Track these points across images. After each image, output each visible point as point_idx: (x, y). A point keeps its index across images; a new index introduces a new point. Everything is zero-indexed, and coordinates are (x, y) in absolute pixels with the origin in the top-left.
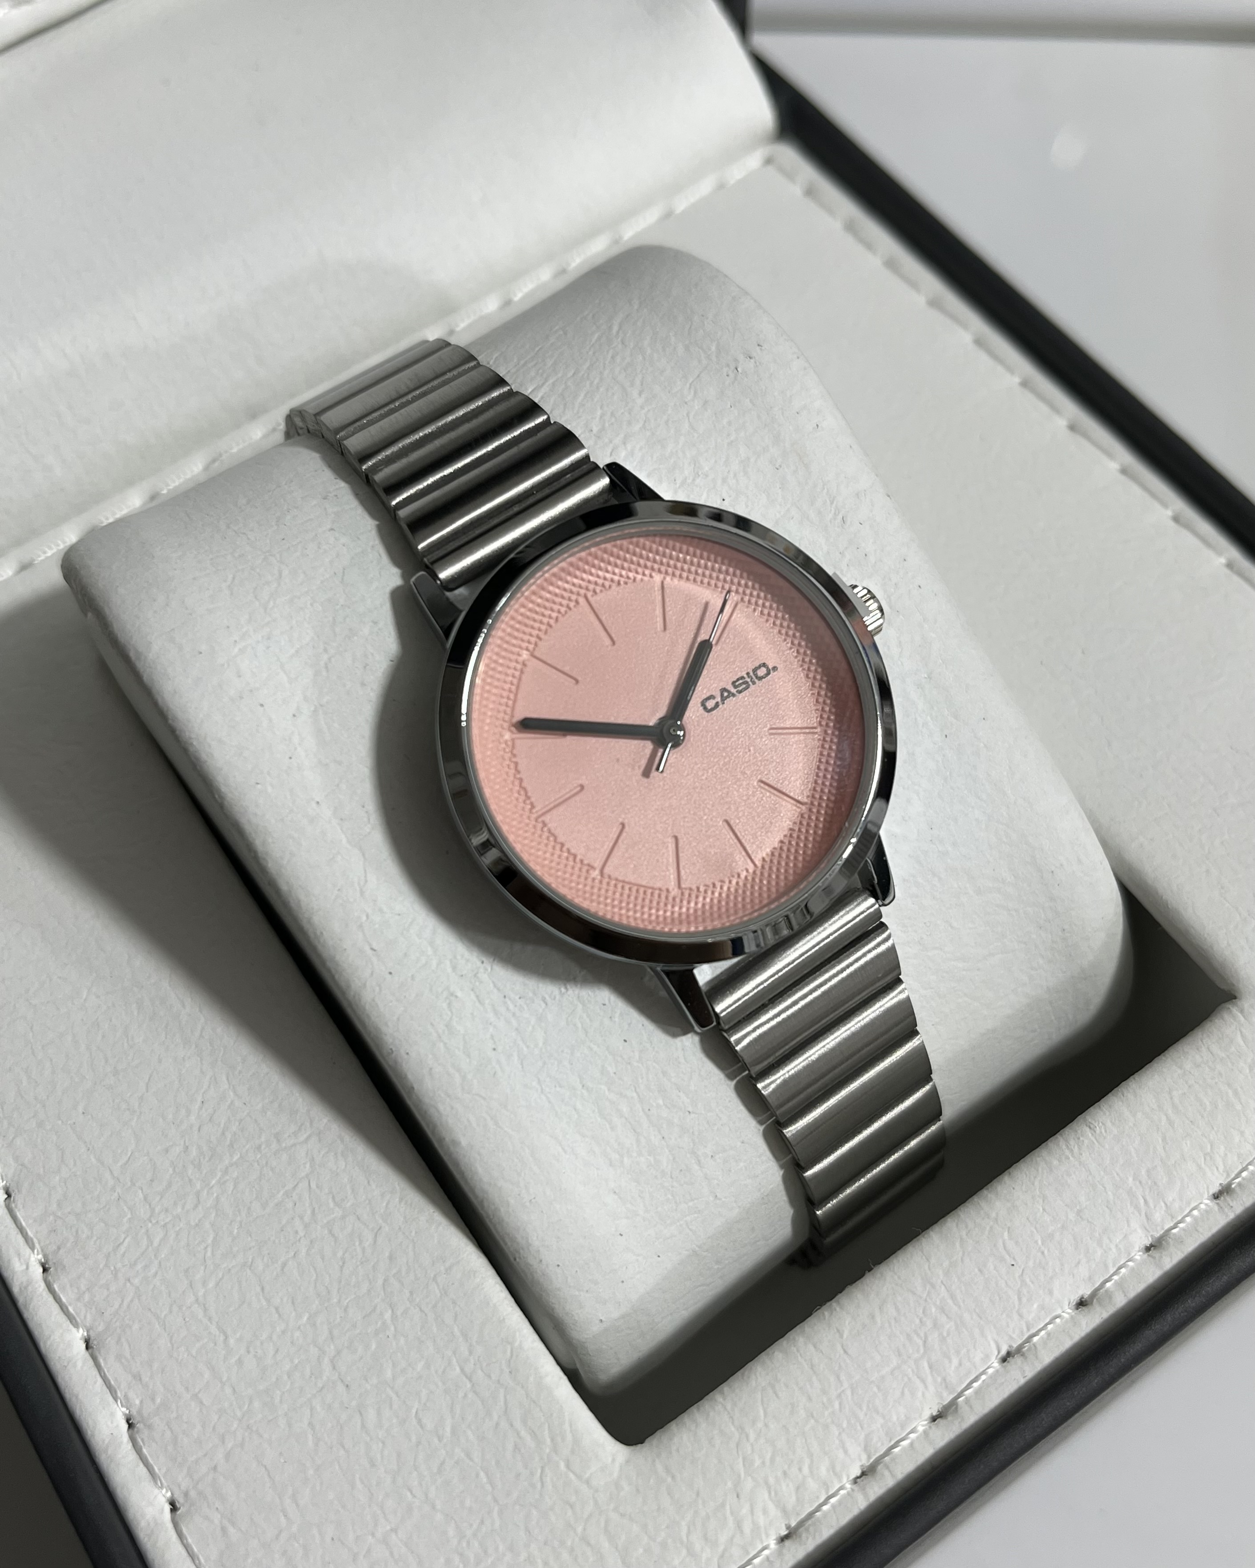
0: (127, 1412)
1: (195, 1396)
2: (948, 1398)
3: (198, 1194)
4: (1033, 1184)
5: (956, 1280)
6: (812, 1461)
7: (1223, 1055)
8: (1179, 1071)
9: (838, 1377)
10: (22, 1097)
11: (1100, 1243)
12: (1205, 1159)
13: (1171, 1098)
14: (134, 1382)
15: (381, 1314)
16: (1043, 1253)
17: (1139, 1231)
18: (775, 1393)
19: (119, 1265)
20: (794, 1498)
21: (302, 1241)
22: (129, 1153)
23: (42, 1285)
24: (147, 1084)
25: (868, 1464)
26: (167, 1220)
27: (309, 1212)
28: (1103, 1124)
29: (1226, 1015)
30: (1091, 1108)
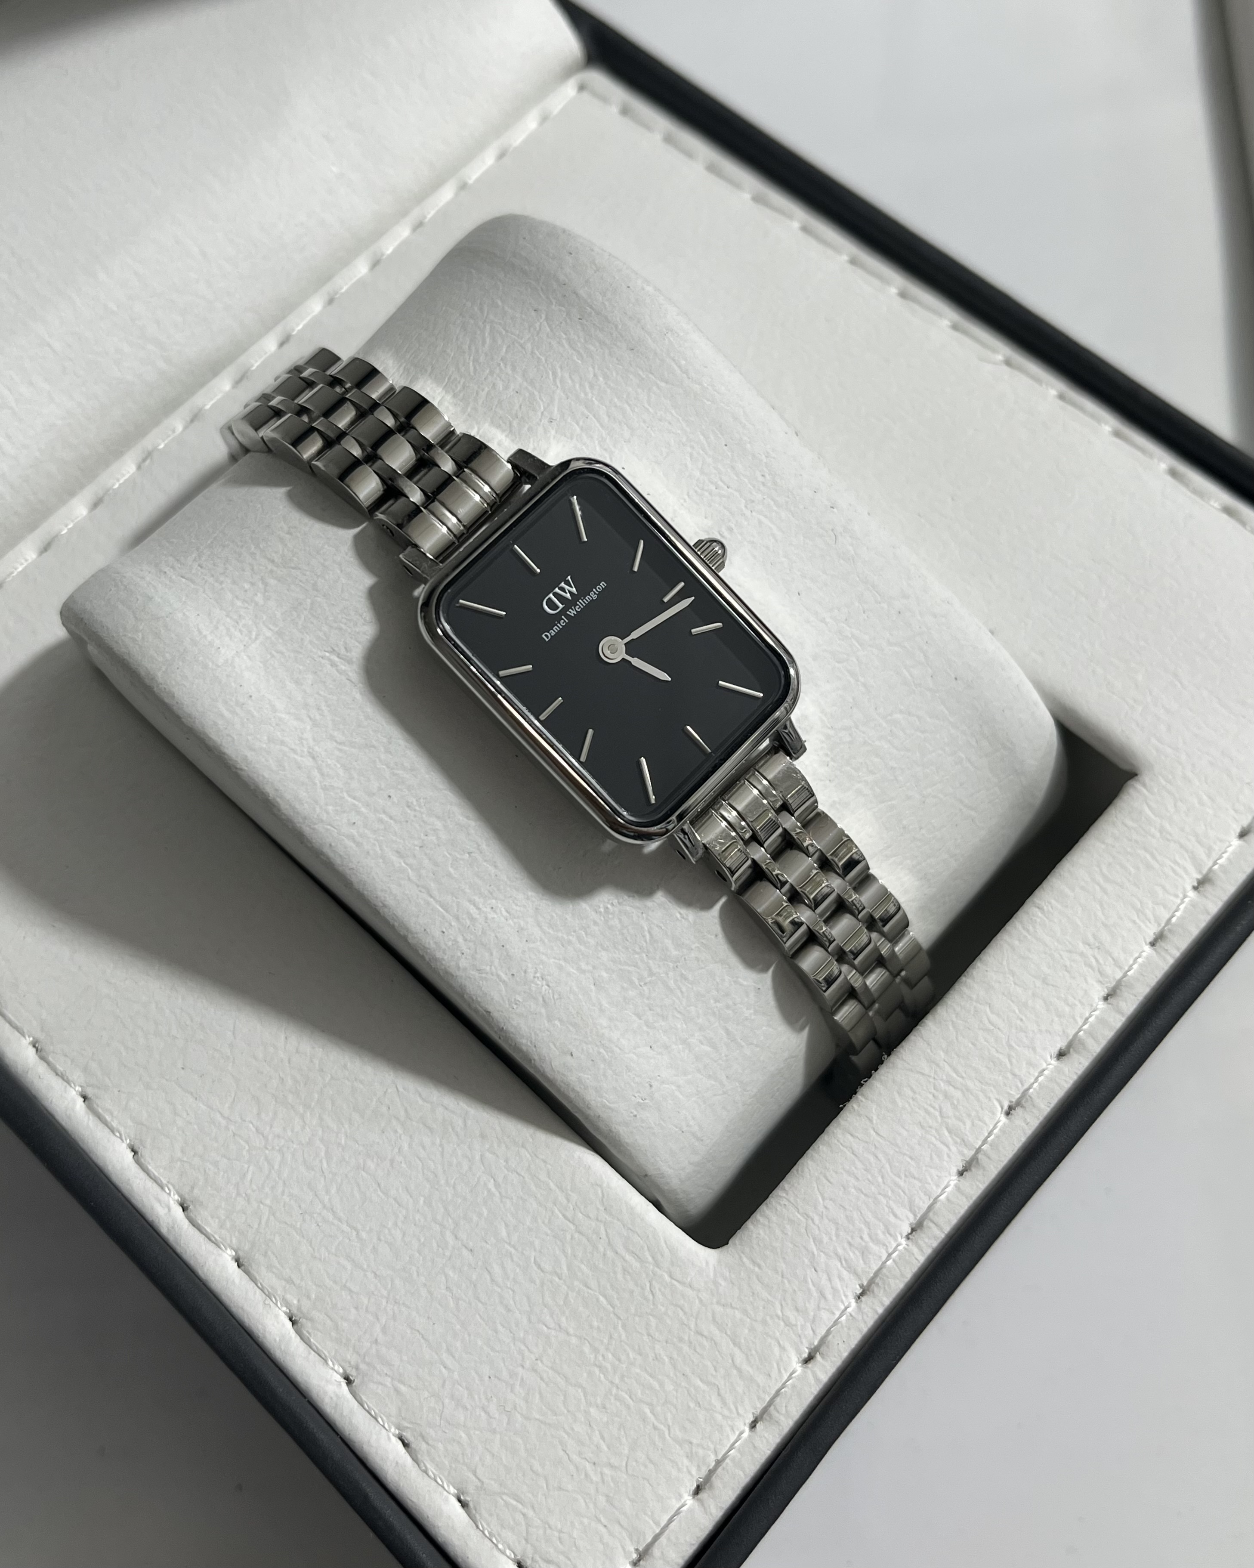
0: (288, 1311)
1: (344, 1287)
2: (969, 1154)
3: (302, 1117)
4: (1001, 964)
5: (955, 1056)
6: (869, 1228)
7: (1134, 825)
8: (1103, 846)
9: (877, 1157)
10: (125, 1066)
11: (1066, 1001)
12: (1138, 916)
13: (1101, 870)
14: (288, 1286)
15: (485, 1184)
16: (1021, 1020)
17: (1096, 985)
18: (829, 1181)
19: (249, 1192)
20: (861, 1262)
21: (402, 1138)
22: (233, 1096)
23: (186, 1222)
24: (234, 1034)
25: (914, 1222)
26: (282, 1144)
27: (402, 1113)
28: (1048, 902)
29: (1131, 791)
30: (1037, 892)
